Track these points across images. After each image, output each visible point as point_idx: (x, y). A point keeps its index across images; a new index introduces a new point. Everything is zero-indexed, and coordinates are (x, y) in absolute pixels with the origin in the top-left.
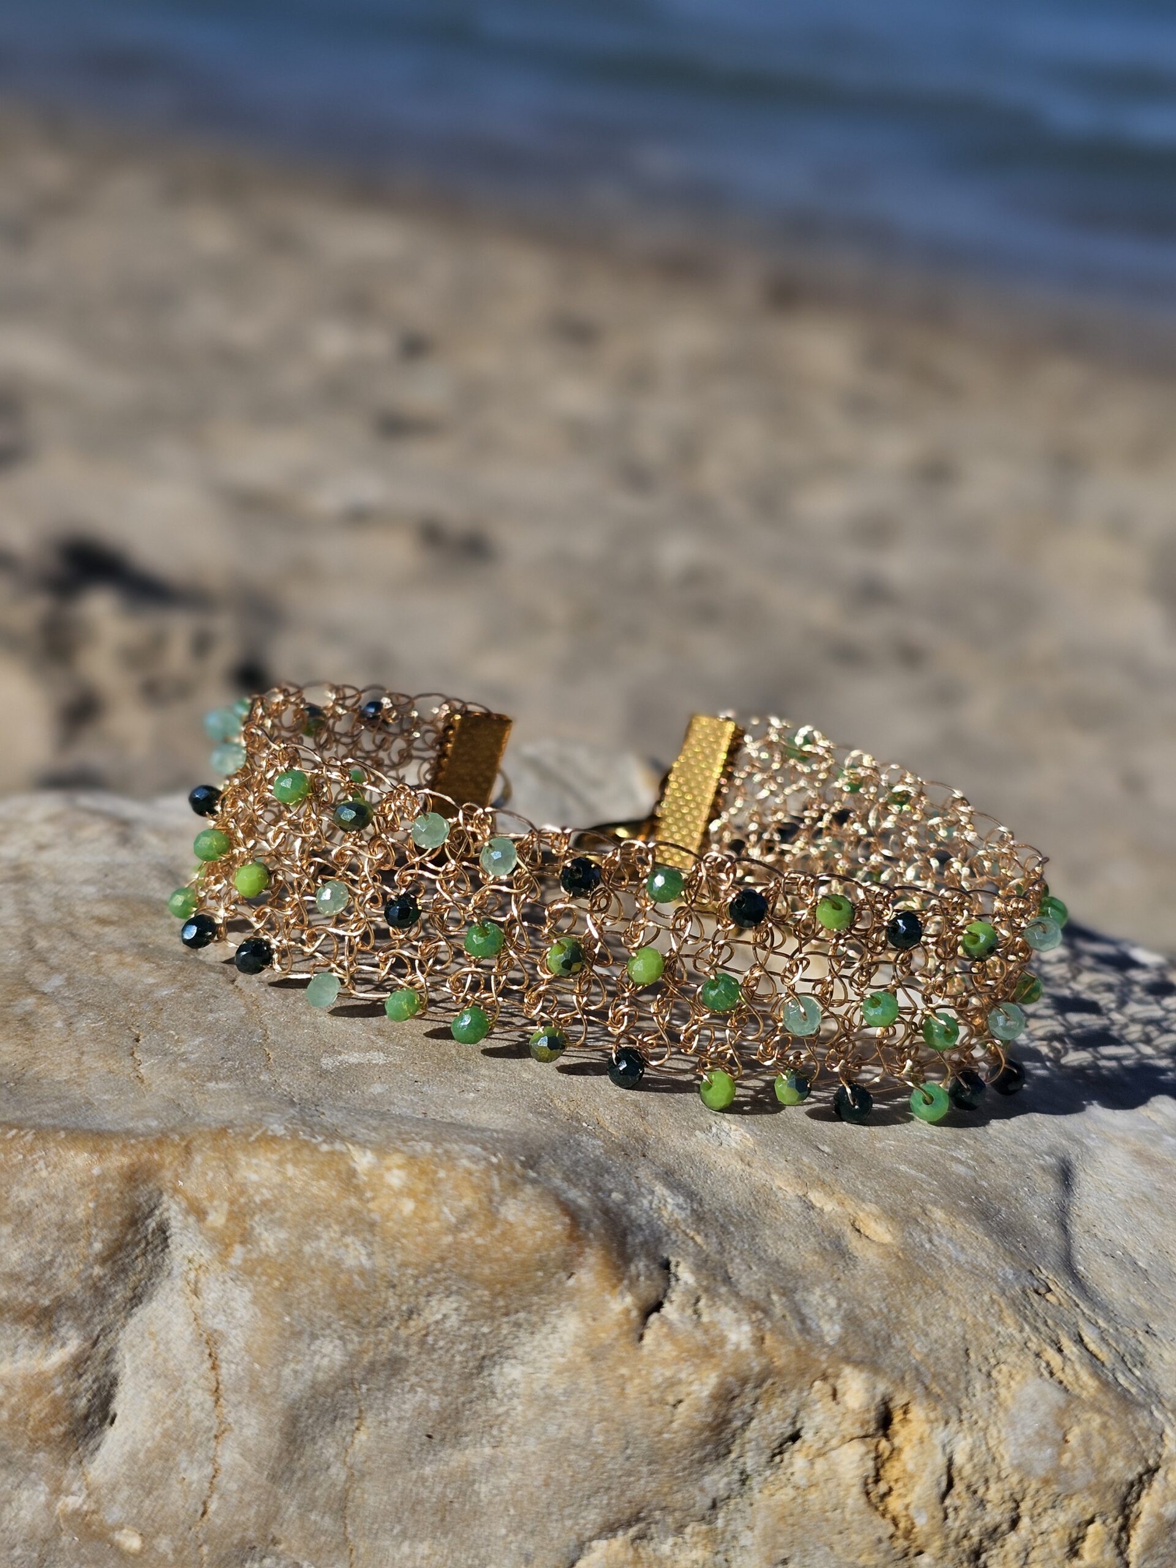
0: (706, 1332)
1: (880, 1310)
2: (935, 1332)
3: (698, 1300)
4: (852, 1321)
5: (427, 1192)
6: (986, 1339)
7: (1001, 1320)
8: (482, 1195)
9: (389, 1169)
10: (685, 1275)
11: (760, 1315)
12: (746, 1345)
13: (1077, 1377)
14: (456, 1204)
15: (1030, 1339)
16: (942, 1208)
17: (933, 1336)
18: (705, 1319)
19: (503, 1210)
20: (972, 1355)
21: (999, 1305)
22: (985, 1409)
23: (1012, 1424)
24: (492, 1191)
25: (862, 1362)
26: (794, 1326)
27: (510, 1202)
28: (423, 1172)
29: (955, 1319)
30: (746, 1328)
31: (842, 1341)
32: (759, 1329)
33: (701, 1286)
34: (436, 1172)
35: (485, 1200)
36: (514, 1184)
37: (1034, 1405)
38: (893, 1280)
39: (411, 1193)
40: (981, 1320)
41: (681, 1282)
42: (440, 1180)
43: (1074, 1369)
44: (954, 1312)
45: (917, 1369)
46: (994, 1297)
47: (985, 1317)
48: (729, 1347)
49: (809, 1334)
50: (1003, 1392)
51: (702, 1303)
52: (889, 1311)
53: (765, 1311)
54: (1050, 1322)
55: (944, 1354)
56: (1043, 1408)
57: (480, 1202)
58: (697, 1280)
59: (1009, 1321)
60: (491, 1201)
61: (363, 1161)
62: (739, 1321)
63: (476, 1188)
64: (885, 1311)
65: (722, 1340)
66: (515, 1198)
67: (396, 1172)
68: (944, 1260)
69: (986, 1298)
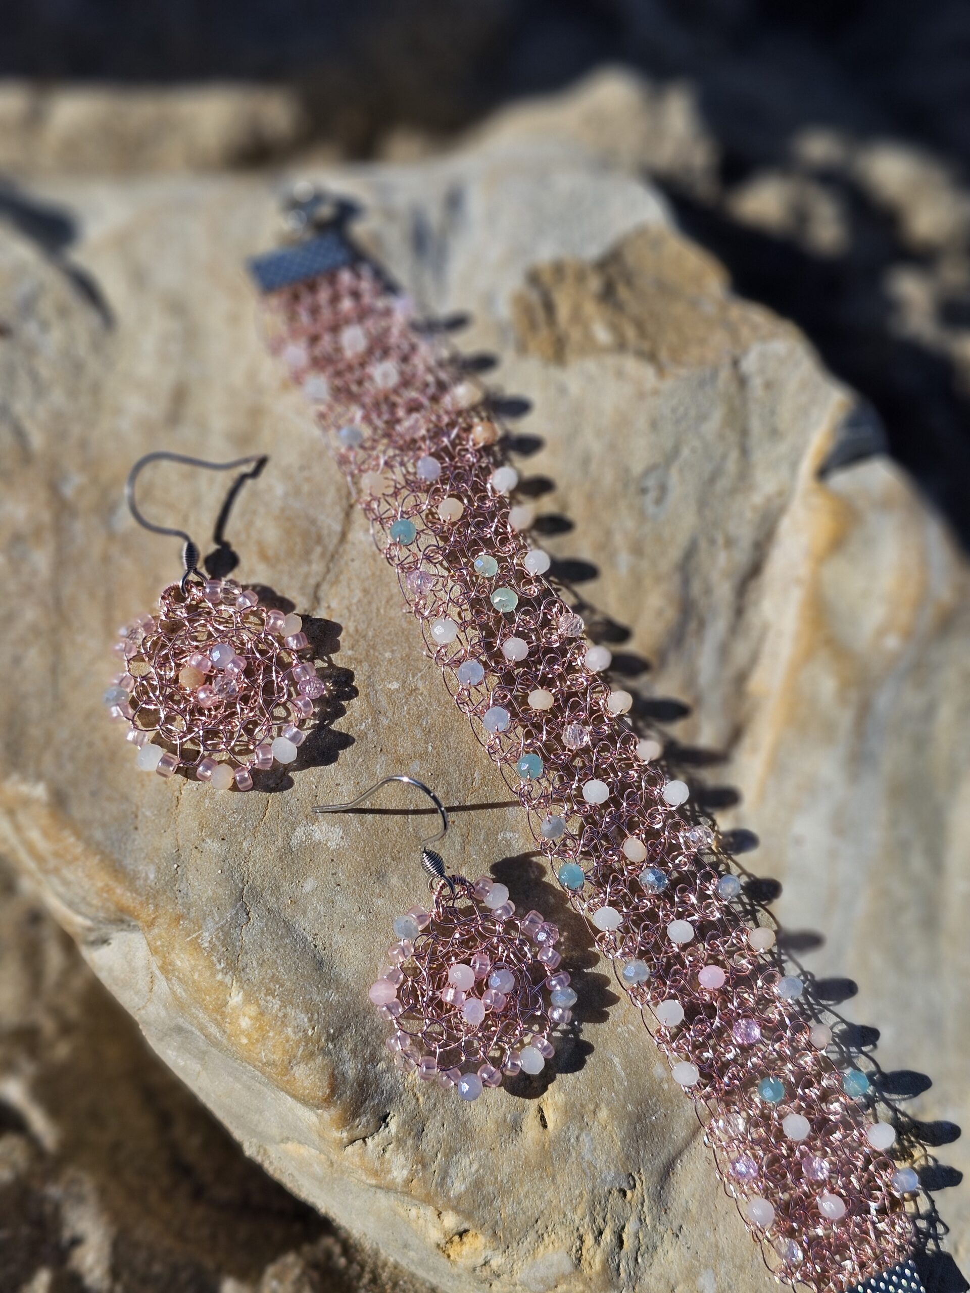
0: (382, 1163)
1: (502, 1181)
2: (526, 1203)
3: (389, 1144)
4: (478, 1184)
5: (257, 1040)
6: (555, 1217)
7: (575, 1210)
8: (286, 1058)
9: (244, 1015)
10: (393, 1124)
11: (420, 1167)
12: (399, 1180)
13: (593, 1257)
14: (269, 1054)
15: (583, 1226)
16: (611, 1110)
17: (524, 1205)
18: (387, 1155)
19: (295, 1068)
20: (539, 1222)
21: (582, 1199)
22: (523, 1253)
23: (532, 1267)
24: (295, 1057)
25: (464, 1211)
26: (437, 1178)
27: (302, 1065)
28: (261, 1028)
29: (546, 1198)
30: (405, 1173)
31: (459, 1198)
32: (413, 1175)
33: (397, 1136)
34: (268, 1032)
35: (286, 1062)
36: (312, 1054)
37: (551, 1266)
38: (527, 1162)
39: (249, 1036)
40: (562, 1204)
41: (387, 1130)
42: (268, 1037)
43: (595, 1253)
44: (549, 1195)
45: (497, 1222)
46: (584, 1192)
47: (565, 1205)
48: (390, 1177)
49: (442, 1187)
50: (542, 1247)
51: (391, 1146)
52: (508, 1182)
53: (425, 1166)
54: (609, 1216)
55: (521, 1218)
56: (554, 1270)
57: (283, 1061)
58: (398, 1132)
59: (579, 1212)
60: (290, 1063)
61: (236, 998)
62: (404, 1167)
63: (285, 1052)
64: (505, 1181)
65: (389, 1171)
66: (306, 1065)
67: (247, 1019)
68: (574, 1154)
69: (577, 1192)
